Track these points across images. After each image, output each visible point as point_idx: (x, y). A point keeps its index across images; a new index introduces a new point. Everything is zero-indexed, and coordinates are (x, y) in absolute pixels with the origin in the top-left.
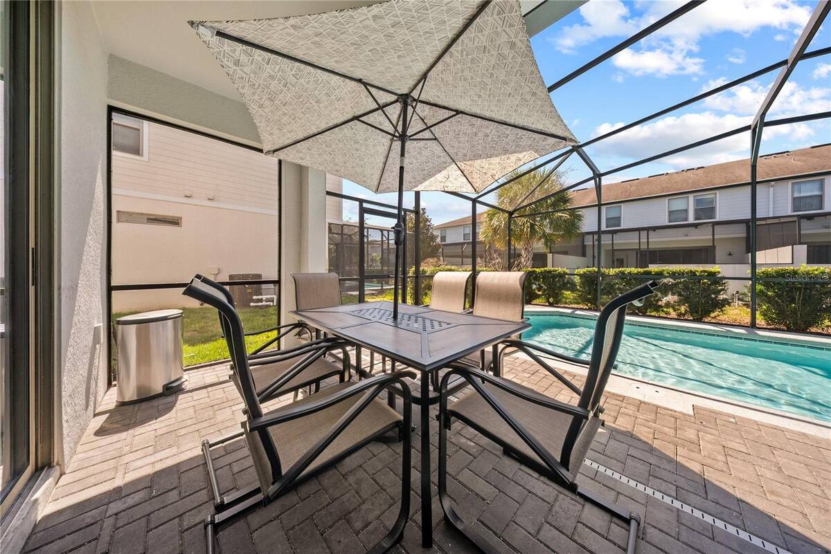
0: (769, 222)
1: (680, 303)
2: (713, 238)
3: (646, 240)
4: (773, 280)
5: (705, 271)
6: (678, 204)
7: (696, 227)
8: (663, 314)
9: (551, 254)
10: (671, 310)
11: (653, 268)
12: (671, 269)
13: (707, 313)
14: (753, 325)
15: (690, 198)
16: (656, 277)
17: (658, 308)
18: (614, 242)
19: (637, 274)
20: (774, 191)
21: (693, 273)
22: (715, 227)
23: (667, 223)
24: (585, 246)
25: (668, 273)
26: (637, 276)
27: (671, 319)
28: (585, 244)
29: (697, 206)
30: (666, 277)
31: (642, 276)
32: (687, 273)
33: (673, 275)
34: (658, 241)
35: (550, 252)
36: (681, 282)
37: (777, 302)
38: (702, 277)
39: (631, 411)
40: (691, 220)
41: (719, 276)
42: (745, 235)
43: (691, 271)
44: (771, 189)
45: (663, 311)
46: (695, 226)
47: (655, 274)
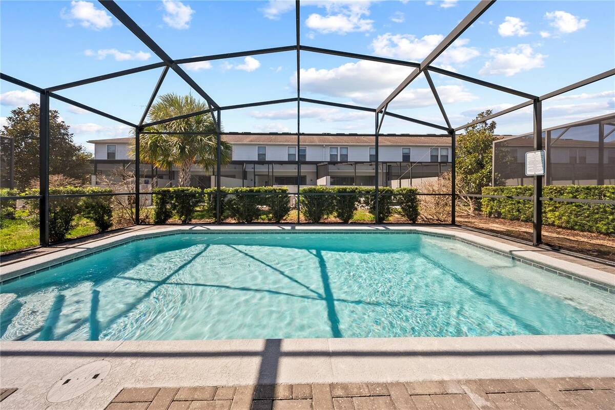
0: (324, 163)
5: (280, 189)
9: (214, 176)
10: (265, 217)
13: (282, 217)
15: (297, 148)
17: (258, 217)
18: (274, 170)
24: (246, 172)
28: (246, 170)
33: (266, 192)
35: (213, 175)
41: (288, 192)
47: (256, 192)
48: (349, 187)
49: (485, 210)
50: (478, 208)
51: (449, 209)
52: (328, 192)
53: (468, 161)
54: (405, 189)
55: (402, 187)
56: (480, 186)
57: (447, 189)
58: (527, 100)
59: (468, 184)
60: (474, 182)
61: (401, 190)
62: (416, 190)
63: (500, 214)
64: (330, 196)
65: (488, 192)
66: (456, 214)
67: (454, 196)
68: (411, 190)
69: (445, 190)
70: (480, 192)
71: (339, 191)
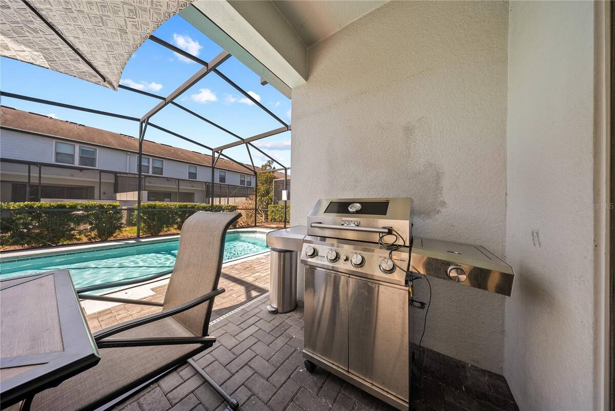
0: (129, 175)
1: (92, 229)
2: (100, 182)
3: (38, 175)
4: (147, 210)
5: (110, 205)
6: (65, 149)
7: (81, 171)
8: (75, 242)
10: (83, 237)
11: (68, 202)
12: (84, 203)
13: (111, 234)
14: (138, 237)
15: (76, 146)
16: (69, 210)
17: (71, 237)
19: (49, 208)
20: (129, 158)
21: (101, 207)
22: (102, 174)
23: (53, 162)
25: (82, 206)
26: (49, 210)
27: (84, 243)
29: (82, 154)
30: (79, 210)
31: (55, 210)
32: (97, 206)
33: (86, 208)
34: (51, 177)
36: (92, 214)
37: (148, 222)
38: (108, 209)
39: (124, 314)
40: (77, 163)
41: (118, 208)
42: (113, 181)
43: (101, 205)
44: (128, 156)
45: (76, 238)
46: (81, 169)
47: (69, 208)
48: (189, 203)
49: (270, 217)
50: (267, 218)
51: (253, 219)
52: (169, 208)
53: (262, 188)
54: (230, 206)
55: (229, 204)
56: (268, 204)
57: (253, 206)
58: (282, 167)
59: (262, 202)
60: (265, 202)
61: (228, 206)
62: (237, 206)
63: (275, 219)
64: (170, 211)
65: (271, 208)
66: (257, 222)
67: (256, 210)
68: (233, 206)
69: (251, 206)
70: (267, 208)
71: (180, 207)
